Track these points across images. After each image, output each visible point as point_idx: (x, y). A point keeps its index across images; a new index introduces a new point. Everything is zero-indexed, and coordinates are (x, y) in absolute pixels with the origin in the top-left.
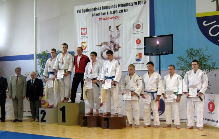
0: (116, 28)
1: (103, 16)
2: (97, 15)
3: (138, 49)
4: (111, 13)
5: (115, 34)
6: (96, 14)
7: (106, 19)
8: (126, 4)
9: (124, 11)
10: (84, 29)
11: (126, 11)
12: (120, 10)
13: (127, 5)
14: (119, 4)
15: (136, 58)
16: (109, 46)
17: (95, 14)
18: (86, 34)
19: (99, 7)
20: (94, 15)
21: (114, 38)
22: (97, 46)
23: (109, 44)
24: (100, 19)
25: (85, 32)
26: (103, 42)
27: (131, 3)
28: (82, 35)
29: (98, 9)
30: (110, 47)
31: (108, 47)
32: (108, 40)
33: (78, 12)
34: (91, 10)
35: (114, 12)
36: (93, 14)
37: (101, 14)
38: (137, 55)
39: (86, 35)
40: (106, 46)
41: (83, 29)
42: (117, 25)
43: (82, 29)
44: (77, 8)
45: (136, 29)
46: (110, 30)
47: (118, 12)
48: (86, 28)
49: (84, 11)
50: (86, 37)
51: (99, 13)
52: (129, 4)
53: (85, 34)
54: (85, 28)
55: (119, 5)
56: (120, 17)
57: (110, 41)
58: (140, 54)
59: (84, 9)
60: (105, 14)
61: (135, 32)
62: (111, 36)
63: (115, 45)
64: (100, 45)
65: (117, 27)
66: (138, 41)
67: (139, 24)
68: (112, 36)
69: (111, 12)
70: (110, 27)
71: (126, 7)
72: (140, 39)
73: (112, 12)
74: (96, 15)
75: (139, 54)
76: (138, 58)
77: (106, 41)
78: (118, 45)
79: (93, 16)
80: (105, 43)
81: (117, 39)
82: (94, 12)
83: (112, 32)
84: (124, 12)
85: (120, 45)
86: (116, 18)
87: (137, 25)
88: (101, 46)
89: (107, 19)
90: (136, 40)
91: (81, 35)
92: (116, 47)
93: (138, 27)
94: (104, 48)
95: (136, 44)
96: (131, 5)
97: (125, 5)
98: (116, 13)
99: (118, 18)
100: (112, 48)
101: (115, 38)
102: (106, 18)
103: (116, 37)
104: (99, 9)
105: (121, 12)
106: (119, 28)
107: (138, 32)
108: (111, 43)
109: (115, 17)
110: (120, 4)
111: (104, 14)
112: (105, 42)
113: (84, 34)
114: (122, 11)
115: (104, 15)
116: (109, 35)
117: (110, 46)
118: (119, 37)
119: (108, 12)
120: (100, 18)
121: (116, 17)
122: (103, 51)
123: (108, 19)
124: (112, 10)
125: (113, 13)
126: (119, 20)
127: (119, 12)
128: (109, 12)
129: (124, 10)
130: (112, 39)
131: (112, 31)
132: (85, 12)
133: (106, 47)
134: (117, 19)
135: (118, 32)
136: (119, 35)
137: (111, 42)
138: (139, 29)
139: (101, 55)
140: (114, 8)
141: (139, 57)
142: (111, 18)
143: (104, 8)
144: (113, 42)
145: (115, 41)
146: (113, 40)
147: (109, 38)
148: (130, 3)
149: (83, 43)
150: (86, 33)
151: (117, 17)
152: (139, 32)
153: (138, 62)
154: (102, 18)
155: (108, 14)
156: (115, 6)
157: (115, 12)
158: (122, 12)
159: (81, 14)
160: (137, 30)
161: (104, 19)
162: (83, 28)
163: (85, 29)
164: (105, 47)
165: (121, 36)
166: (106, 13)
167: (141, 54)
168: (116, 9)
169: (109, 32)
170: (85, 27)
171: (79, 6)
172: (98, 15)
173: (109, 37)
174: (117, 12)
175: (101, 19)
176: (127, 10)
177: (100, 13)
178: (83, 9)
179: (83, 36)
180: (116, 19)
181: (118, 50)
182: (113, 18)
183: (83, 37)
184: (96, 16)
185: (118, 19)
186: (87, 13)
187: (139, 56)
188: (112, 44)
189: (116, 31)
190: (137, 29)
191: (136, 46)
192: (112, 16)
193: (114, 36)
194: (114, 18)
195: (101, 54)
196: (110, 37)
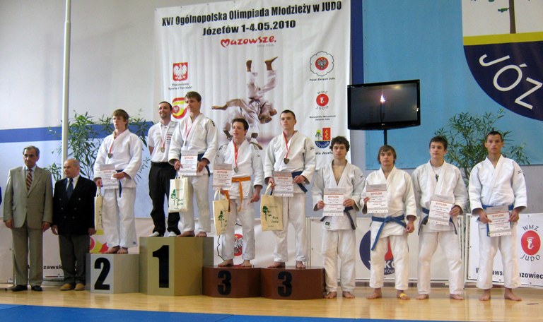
0: (265, 66)
1: (231, 36)
2: (216, 32)
3: (321, 118)
4: (252, 28)
5: (263, 79)
6: (215, 30)
7: (239, 43)
8: (293, 8)
9: (285, 24)
10: (180, 65)
11: (293, 24)
12: (277, 23)
13: (294, 11)
14: (273, 8)
15: (317, 140)
16: (246, 110)
17: (211, 29)
18: (186, 77)
19: (222, 13)
20: (208, 32)
21: (260, 89)
22: (214, 108)
23: (247, 103)
24: (223, 43)
25: (184, 73)
26: (231, 98)
27: (305, 7)
28: (175, 79)
29: (220, 18)
30: (249, 112)
31: (244, 113)
32: (245, 95)
33: (164, 24)
34: (201, 19)
35: (261, 27)
36: (205, 29)
37: (227, 30)
38: (318, 133)
39: (184, 82)
40: (239, 108)
41: (178, 65)
42: (269, 59)
43: (175, 65)
44: (161, 13)
45: (316, 70)
46: (249, 70)
47: (272, 26)
48: (186, 64)
49: (182, 21)
50: (184, 86)
51: (221, 28)
52: (299, 10)
53: (183, 79)
54: (182, 64)
55: (275, 11)
56: (275, 39)
57: (251, 98)
58: (327, 131)
59: (183, 15)
60: (237, 31)
61: (315, 77)
62: (252, 85)
63: (262, 107)
64: (223, 105)
65: (269, 64)
66: (322, 99)
67: (324, 58)
68: (255, 84)
69: (253, 25)
70: (249, 64)
71: (291, 15)
72: (327, 94)
73: (256, 27)
74: (213, 31)
75: (324, 129)
76: (321, 139)
77: (239, 97)
78: (271, 106)
79: (204, 34)
80: (238, 102)
81: (268, 92)
82: (207, 25)
83: (254, 74)
84: (287, 26)
85: (275, 108)
86: (265, 41)
87: (320, 59)
88: (225, 108)
89: (242, 42)
90: (318, 95)
91: (172, 81)
92: (266, 113)
93: (321, 64)
94: (234, 114)
95: (316, 105)
96: (304, 12)
97: (288, 10)
98: (265, 29)
99: (271, 40)
100: (253, 114)
101: (262, 89)
102: (240, 40)
103: (266, 88)
104: (222, 17)
105: (278, 26)
106: (274, 65)
107: (321, 77)
108: (251, 102)
109: (263, 40)
110: (276, 8)
111: (235, 30)
112: (237, 100)
113: (180, 78)
114: (281, 25)
115: (233, 32)
116: (248, 81)
117: (249, 108)
118: (273, 88)
119: (244, 26)
120: (225, 39)
121: (266, 38)
122: (230, 122)
123: (245, 43)
124: (256, 21)
125: (259, 29)
126: (272, 45)
127: (275, 28)
128: (248, 26)
129: (287, 22)
130: (255, 93)
131: (256, 71)
132: (183, 24)
133: (240, 111)
134: (269, 43)
135: (270, 75)
136: (272, 82)
137: (253, 99)
138: (324, 69)
139: (226, 132)
140: (261, 16)
141: (324, 138)
142: (254, 41)
143: (234, 15)
144: (257, 100)
145: (261, 97)
146: (258, 94)
147: (247, 90)
148: (302, 5)
149: (178, 102)
150: (186, 75)
151: (268, 40)
152: (325, 77)
153: (322, 150)
154: (228, 40)
155: (244, 31)
156: (262, 13)
157: (264, 27)
158: (280, 27)
159: (174, 27)
160: (320, 72)
161: (235, 43)
162: (177, 62)
163: (185, 66)
164: (236, 111)
165: (277, 85)
166: (241, 29)
167: (329, 129)
168: (265, 19)
169: (248, 74)
170: (184, 61)
171: (168, 8)
172: (218, 33)
173: (247, 86)
174: (268, 26)
175: (225, 42)
176: (294, 22)
177: (223, 28)
178: (178, 17)
179: (178, 82)
180: (265, 44)
181: (269, 120)
182: (258, 41)
183: (177, 87)
184: (214, 33)
185: (271, 43)
186: (189, 26)
187: (324, 134)
188: (254, 103)
189: (266, 72)
190: (320, 69)
191: (316, 110)
192: (255, 35)
193: (260, 86)
194: (261, 41)
195: (226, 128)
196: (249, 87)
